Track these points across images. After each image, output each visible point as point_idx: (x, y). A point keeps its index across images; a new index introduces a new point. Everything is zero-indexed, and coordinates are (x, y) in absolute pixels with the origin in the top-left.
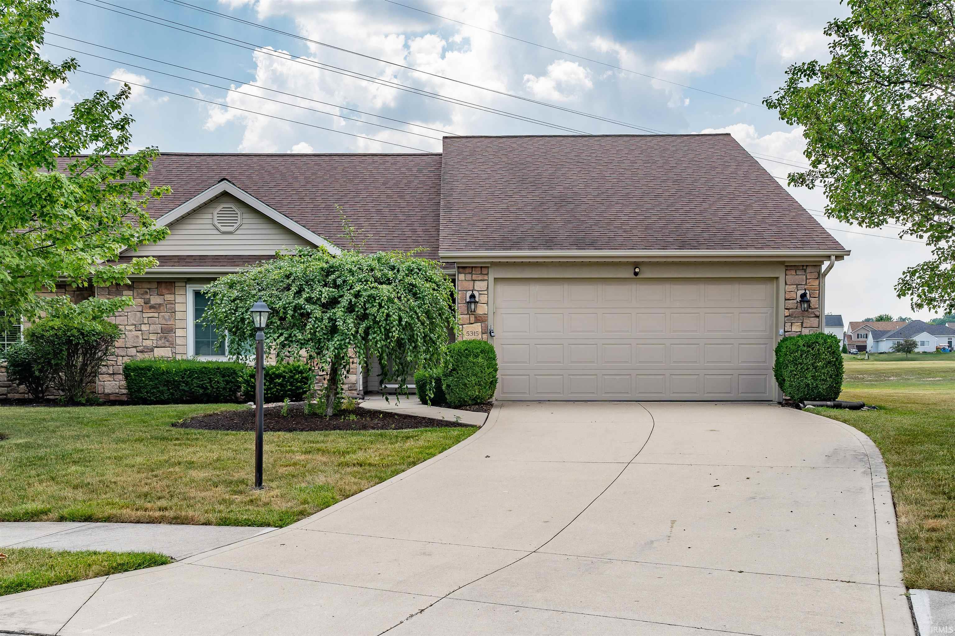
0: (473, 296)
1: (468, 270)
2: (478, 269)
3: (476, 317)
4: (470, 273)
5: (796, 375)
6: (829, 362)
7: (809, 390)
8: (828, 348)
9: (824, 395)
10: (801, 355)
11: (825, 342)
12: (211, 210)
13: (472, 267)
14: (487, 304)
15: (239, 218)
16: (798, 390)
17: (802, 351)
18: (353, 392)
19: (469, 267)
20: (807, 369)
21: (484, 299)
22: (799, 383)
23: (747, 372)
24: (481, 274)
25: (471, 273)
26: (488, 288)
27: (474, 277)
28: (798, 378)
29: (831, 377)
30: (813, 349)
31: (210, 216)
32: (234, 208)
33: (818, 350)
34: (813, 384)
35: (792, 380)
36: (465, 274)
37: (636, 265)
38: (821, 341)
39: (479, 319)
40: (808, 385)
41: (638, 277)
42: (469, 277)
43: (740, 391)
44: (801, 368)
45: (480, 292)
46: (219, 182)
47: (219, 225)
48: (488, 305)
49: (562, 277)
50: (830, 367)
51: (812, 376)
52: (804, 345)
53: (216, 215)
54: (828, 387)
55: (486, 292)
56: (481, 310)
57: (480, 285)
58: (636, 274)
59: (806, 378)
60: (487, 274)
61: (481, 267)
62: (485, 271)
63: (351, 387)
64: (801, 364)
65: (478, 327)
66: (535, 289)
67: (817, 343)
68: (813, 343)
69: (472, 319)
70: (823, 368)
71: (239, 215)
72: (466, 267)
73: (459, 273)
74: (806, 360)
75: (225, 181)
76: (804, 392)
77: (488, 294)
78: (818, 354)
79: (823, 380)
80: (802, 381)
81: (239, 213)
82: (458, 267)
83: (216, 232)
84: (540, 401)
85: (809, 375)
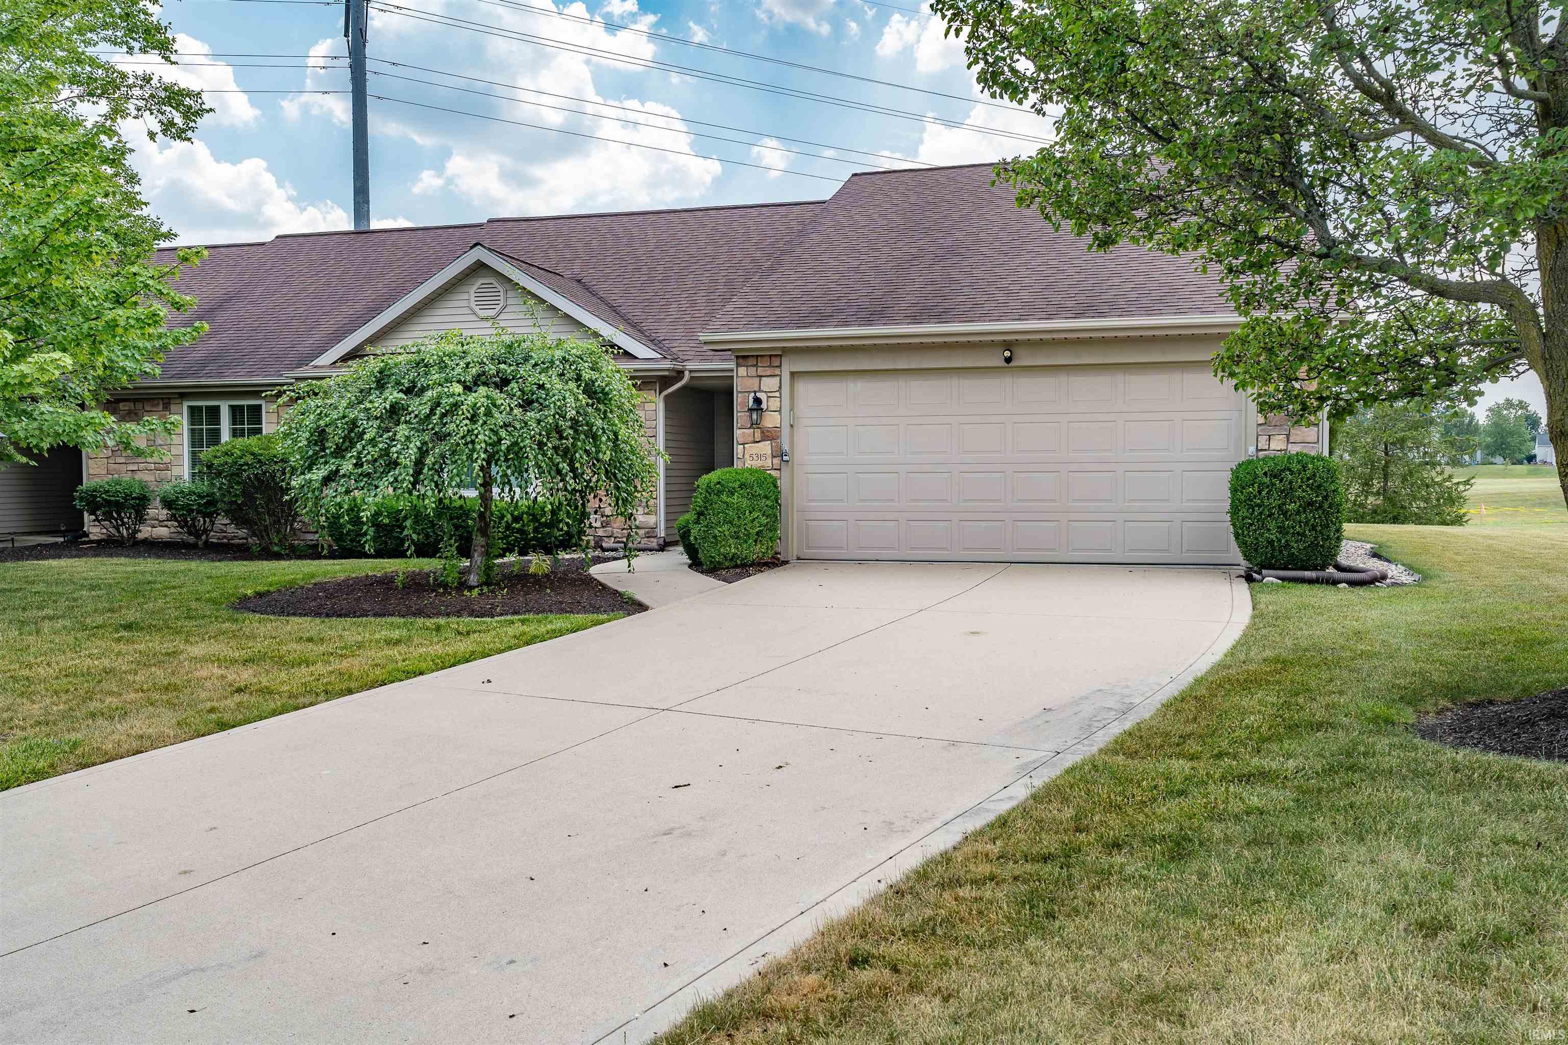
0: (758, 401)
1: (752, 361)
2: (765, 359)
3: (762, 432)
4: (753, 366)
5: (1251, 525)
6: (1310, 504)
7: (1273, 550)
8: (1308, 479)
9: (1302, 560)
10: (1260, 492)
11: (1304, 468)
12: (464, 288)
13: (757, 356)
14: (780, 411)
15: (501, 298)
16: (1256, 550)
17: (1261, 484)
18: (652, 539)
19: (753, 356)
20: (1269, 516)
21: (774, 404)
22: (1257, 539)
23: (1194, 517)
24: (770, 366)
25: (756, 366)
26: (780, 387)
27: (761, 371)
28: (1255, 531)
29: (1314, 528)
30: (1281, 481)
31: (465, 296)
32: (496, 285)
33: (1291, 483)
34: (1280, 541)
35: (1246, 532)
36: (747, 366)
37: (1008, 345)
38: (1296, 467)
39: (769, 435)
40: (1271, 543)
41: (1012, 364)
42: (752, 371)
43: (1184, 550)
44: (1261, 514)
45: (769, 394)
46: (472, 248)
47: (477, 309)
48: (780, 414)
49: (891, 367)
50: (1311, 511)
51: (1278, 527)
52: (1265, 474)
53: (473, 295)
54: (1309, 546)
55: (777, 394)
56: (770, 420)
57: (769, 384)
58: (1008, 360)
59: (1269, 530)
60: (780, 366)
61: (771, 356)
62: (776, 362)
63: (648, 533)
64: (1259, 506)
65: (766, 447)
66: (857, 387)
67: (1290, 470)
68: (1283, 471)
69: (758, 435)
70: (1298, 513)
71: (501, 294)
72: (748, 356)
73: (738, 365)
74: (1268, 499)
75: (479, 247)
76: (1266, 554)
77: (780, 397)
78: (1291, 489)
79: (1298, 533)
80: (1262, 535)
81: (502, 290)
82: (737, 357)
83: (474, 318)
84: (861, 561)
85: (1272, 525)
